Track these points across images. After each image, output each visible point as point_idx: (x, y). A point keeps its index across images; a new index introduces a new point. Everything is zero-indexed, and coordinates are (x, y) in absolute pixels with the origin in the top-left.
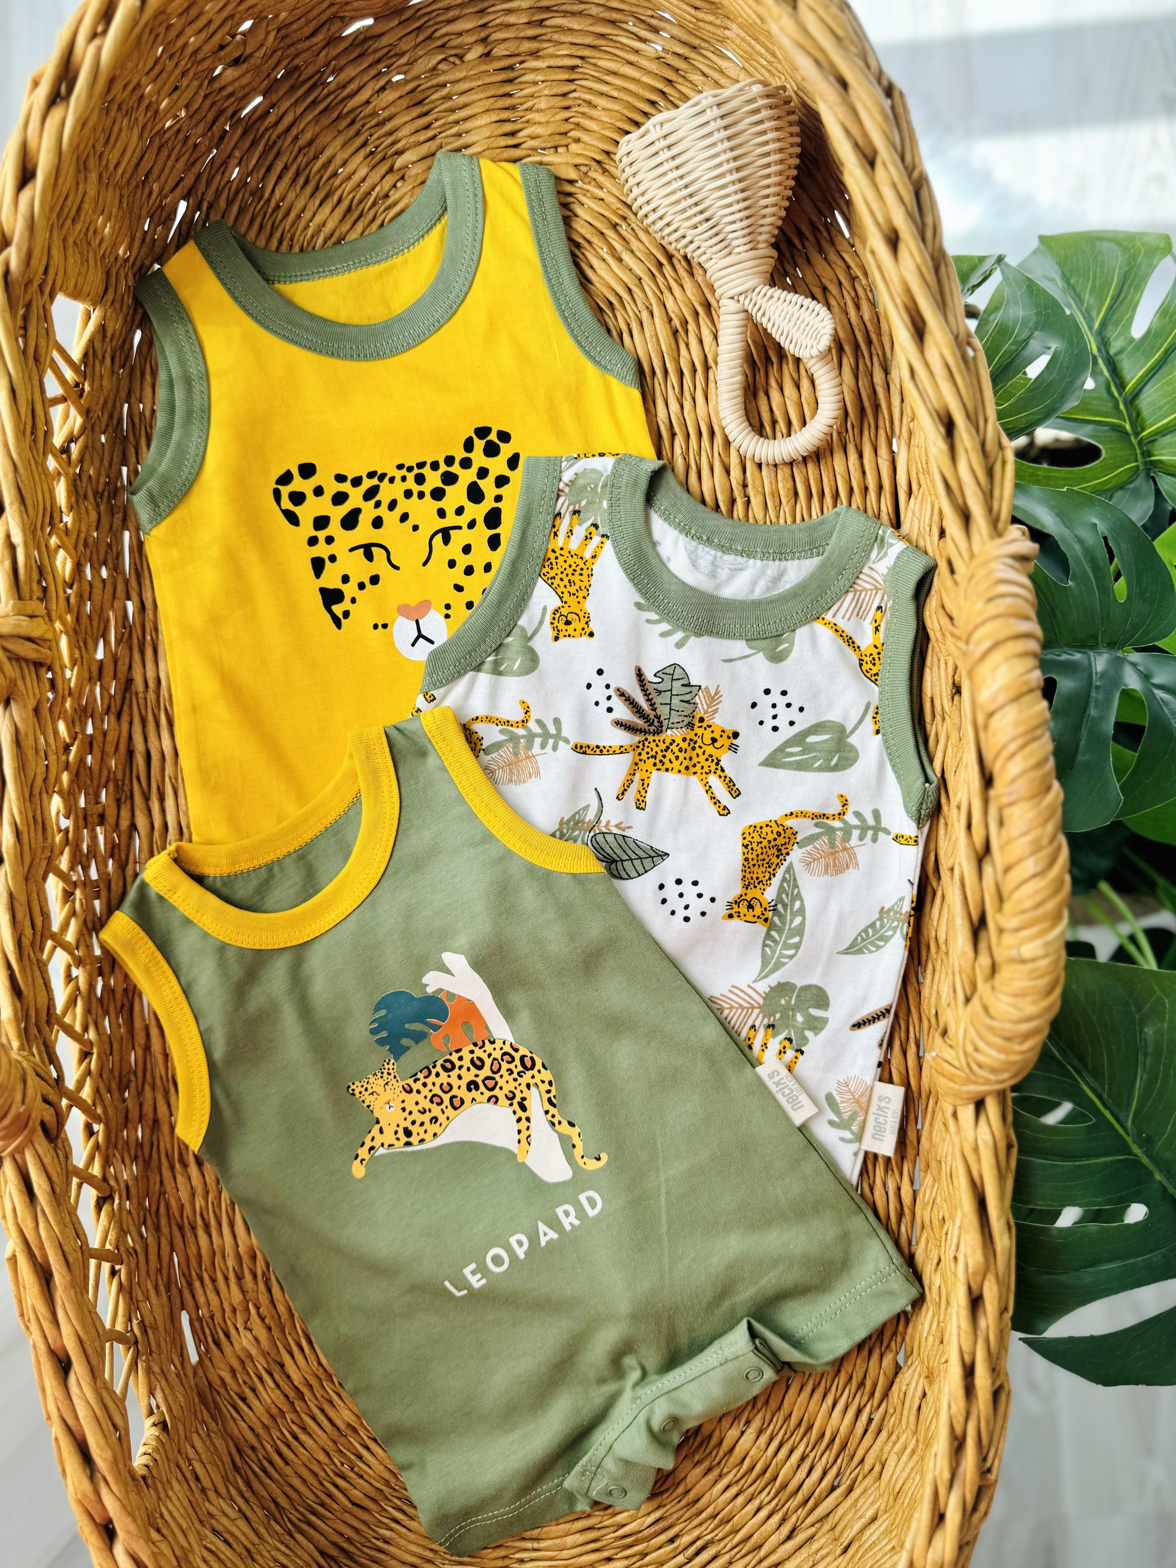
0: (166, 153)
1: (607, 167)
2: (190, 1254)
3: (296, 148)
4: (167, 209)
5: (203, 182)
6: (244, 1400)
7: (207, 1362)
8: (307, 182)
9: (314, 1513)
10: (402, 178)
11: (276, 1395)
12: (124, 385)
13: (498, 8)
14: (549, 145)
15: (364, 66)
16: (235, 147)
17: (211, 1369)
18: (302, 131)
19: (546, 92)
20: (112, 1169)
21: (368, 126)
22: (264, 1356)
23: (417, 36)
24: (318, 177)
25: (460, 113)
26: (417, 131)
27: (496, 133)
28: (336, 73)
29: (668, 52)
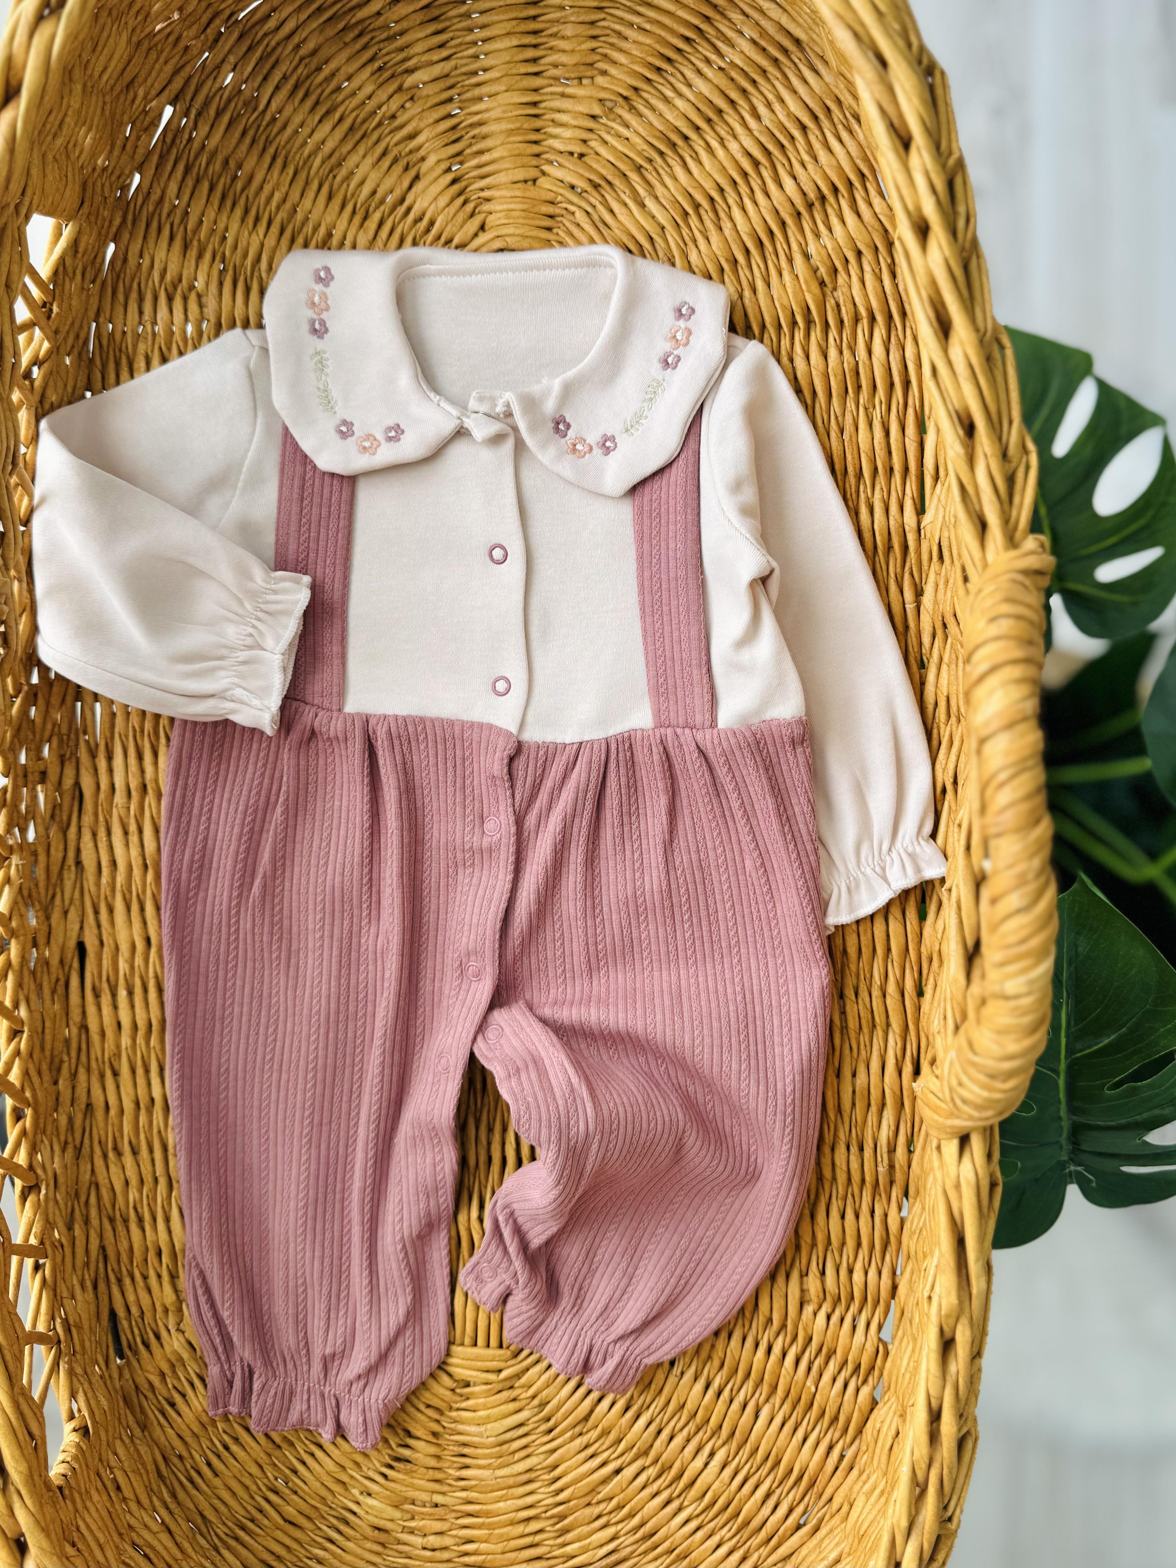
0: (155, 57)
1: (635, 104)
2: (121, 1251)
3: (297, 58)
4: (152, 115)
5: (193, 87)
6: (173, 1406)
7: (135, 1367)
8: (307, 95)
9: (243, 1528)
10: (412, 99)
12: (94, 303)
14: (573, 75)
16: (229, 52)
17: (138, 1374)
18: (304, 40)
19: (573, 19)
20: (39, 1156)
21: (377, 39)
22: (196, 1360)
24: (319, 91)
25: (478, 34)
26: (430, 50)
27: (517, 58)
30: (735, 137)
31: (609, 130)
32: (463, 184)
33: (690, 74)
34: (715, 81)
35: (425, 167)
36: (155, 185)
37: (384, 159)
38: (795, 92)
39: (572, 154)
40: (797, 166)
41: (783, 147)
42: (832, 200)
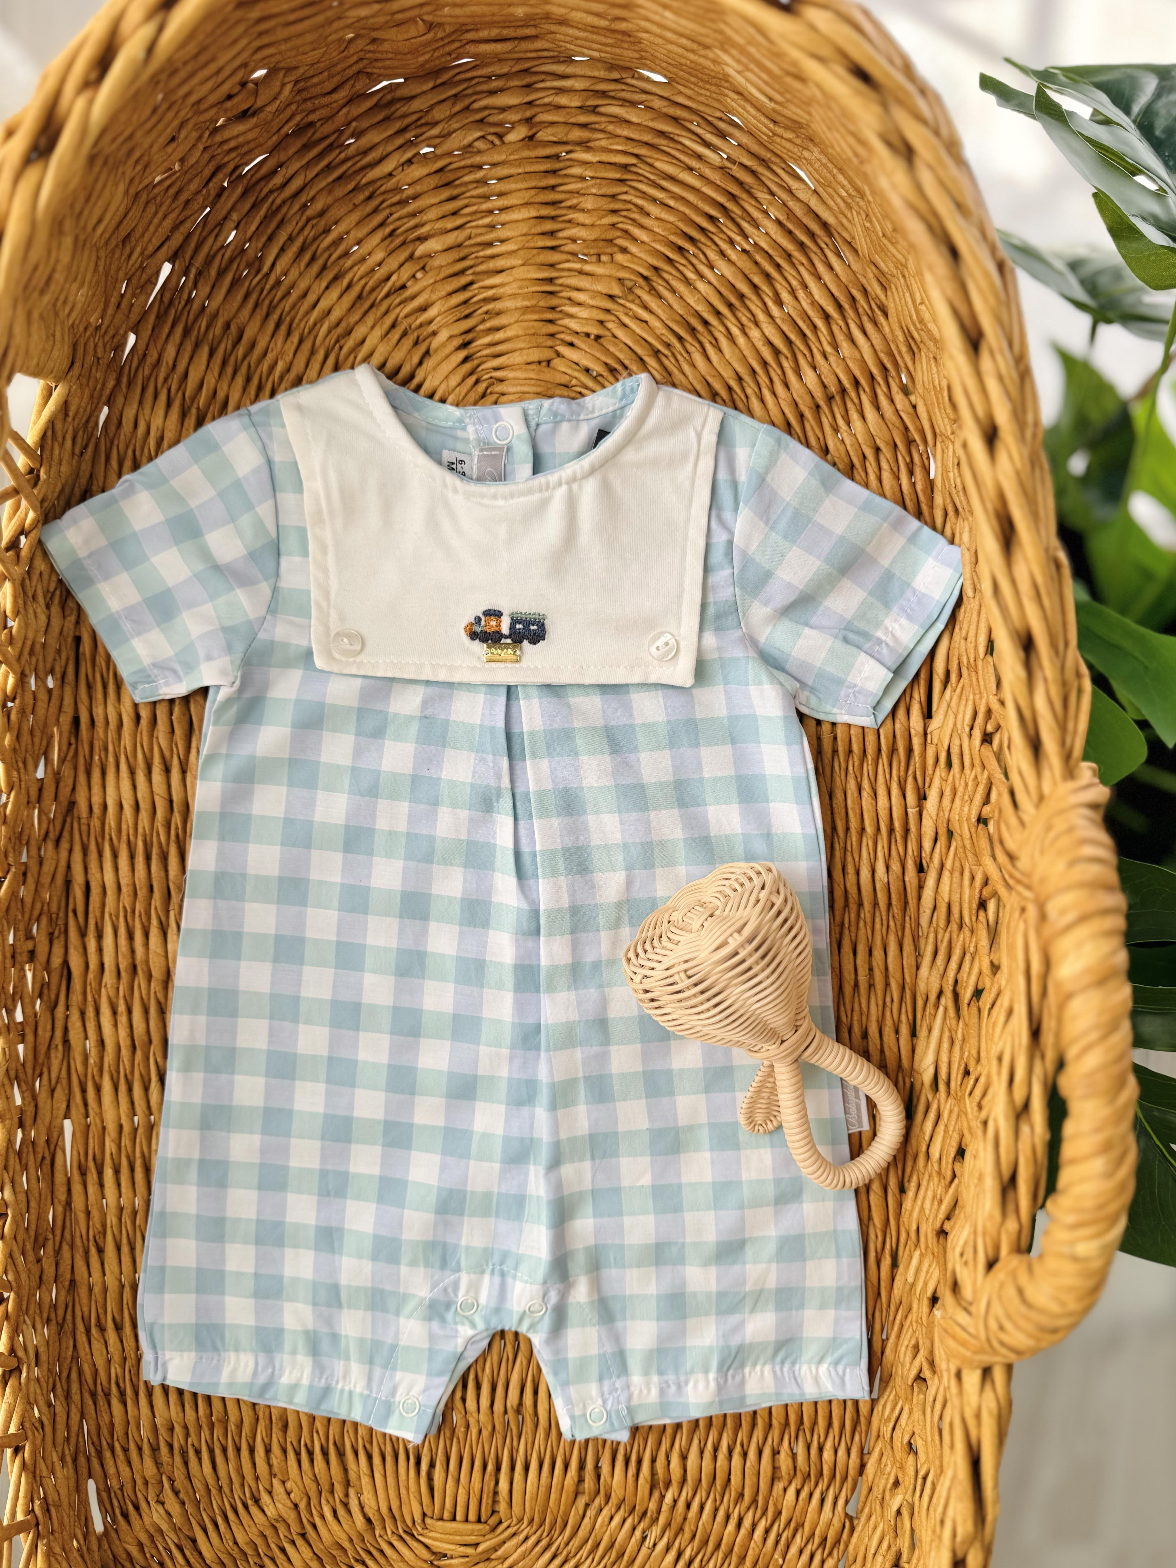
0: (153, 209)
1: (655, 285)
2: (102, 1422)
3: (304, 218)
4: (149, 271)
5: (193, 245)
7: (113, 1535)
8: (313, 259)
10: (423, 268)
12: (86, 469)
13: (548, 84)
14: (592, 251)
15: (390, 132)
16: (232, 209)
17: (118, 1542)
18: (312, 199)
19: (594, 191)
20: (21, 1339)
21: (388, 203)
22: (175, 1530)
23: (454, 104)
24: (326, 255)
25: (495, 202)
26: (444, 217)
27: (533, 231)
28: (357, 135)
29: (734, 162)
30: (757, 324)
31: (627, 312)
32: (476, 362)
33: (713, 255)
34: (739, 264)
35: (436, 342)
36: (151, 347)
37: (393, 331)
38: (821, 279)
39: (588, 335)
40: (818, 357)
41: (804, 335)
42: (853, 394)
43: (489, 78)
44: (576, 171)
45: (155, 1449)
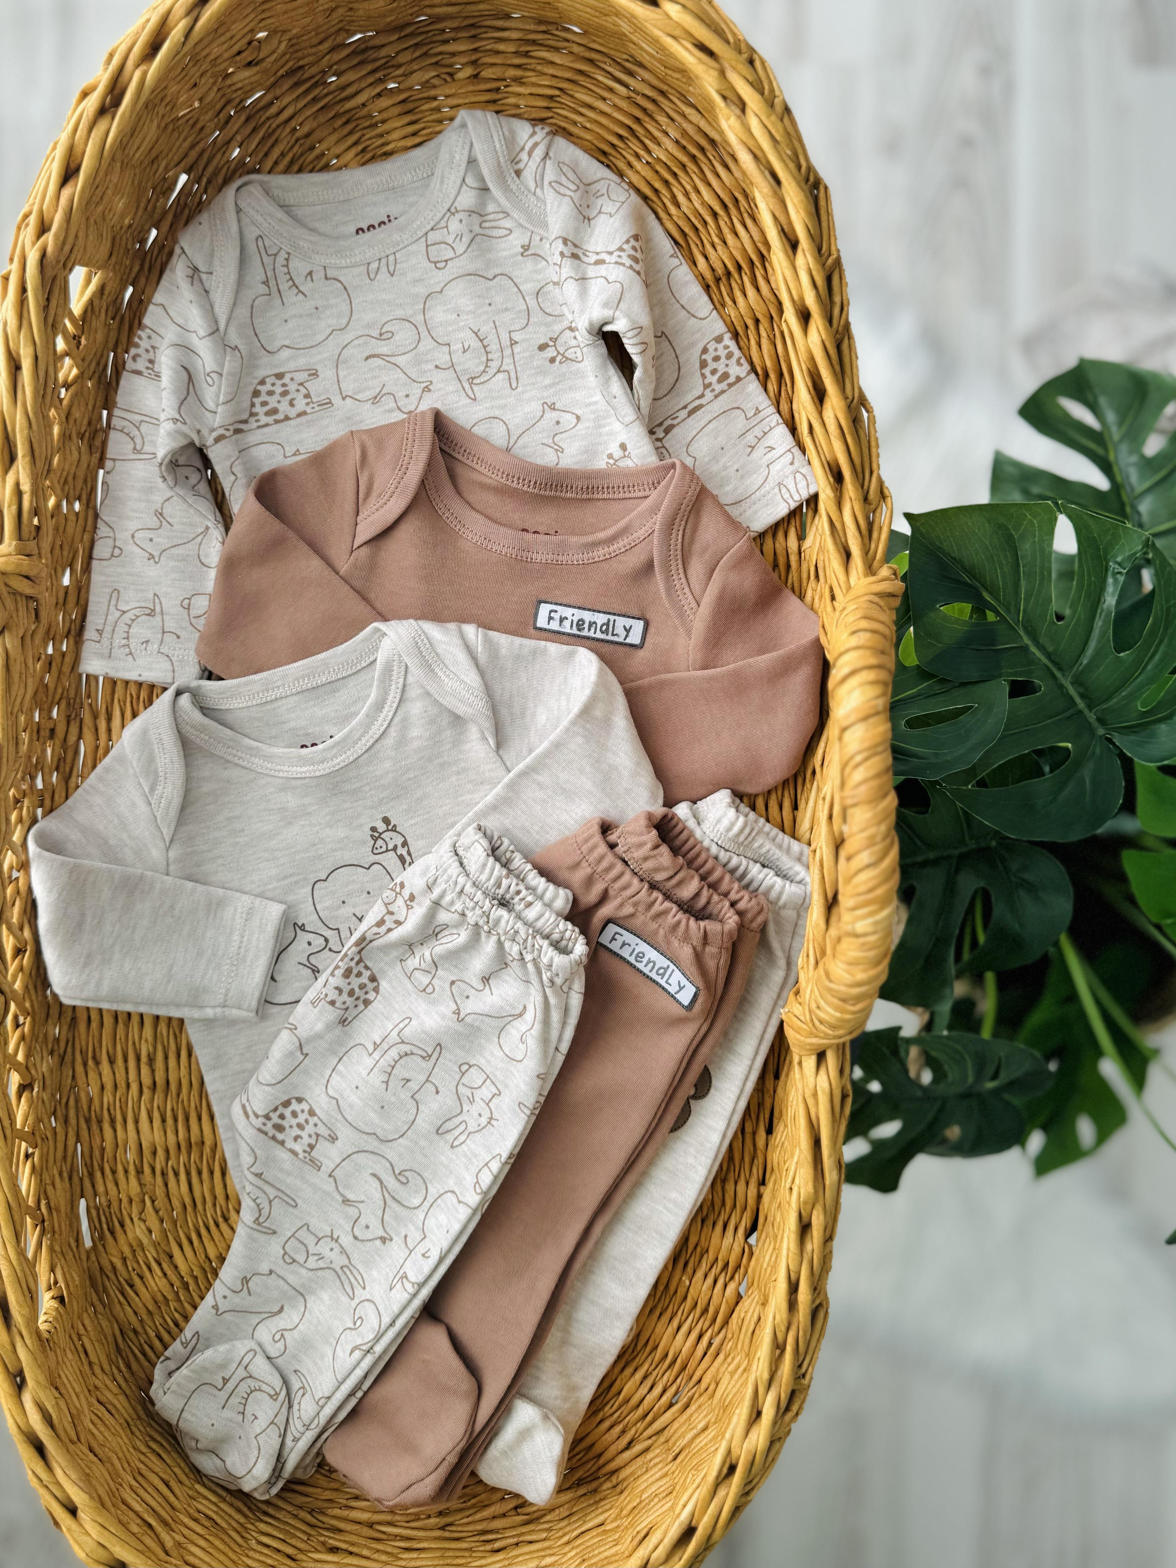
0: (177, 136)
2: (94, 1146)
3: (294, 139)
4: (169, 181)
5: (205, 160)
6: (131, 1286)
7: (100, 1249)
8: (300, 169)
11: (162, 1283)
12: (113, 336)
13: (489, 35)
15: (364, 73)
16: (237, 132)
17: (104, 1255)
18: (300, 125)
20: (33, 1060)
21: (361, 127)
22: (155, 1246)
23: (416, 51)
26: (405, 137)
28: (338, 74)
29: (638, 93)
34: (643, 173)
36: (169, 239)
38: (709, 185)
40: (708, 246)
41: (697, 229)
42: (736, 276)
43: (443, 31)
44: (512, 100)
45: (139, 1172)
